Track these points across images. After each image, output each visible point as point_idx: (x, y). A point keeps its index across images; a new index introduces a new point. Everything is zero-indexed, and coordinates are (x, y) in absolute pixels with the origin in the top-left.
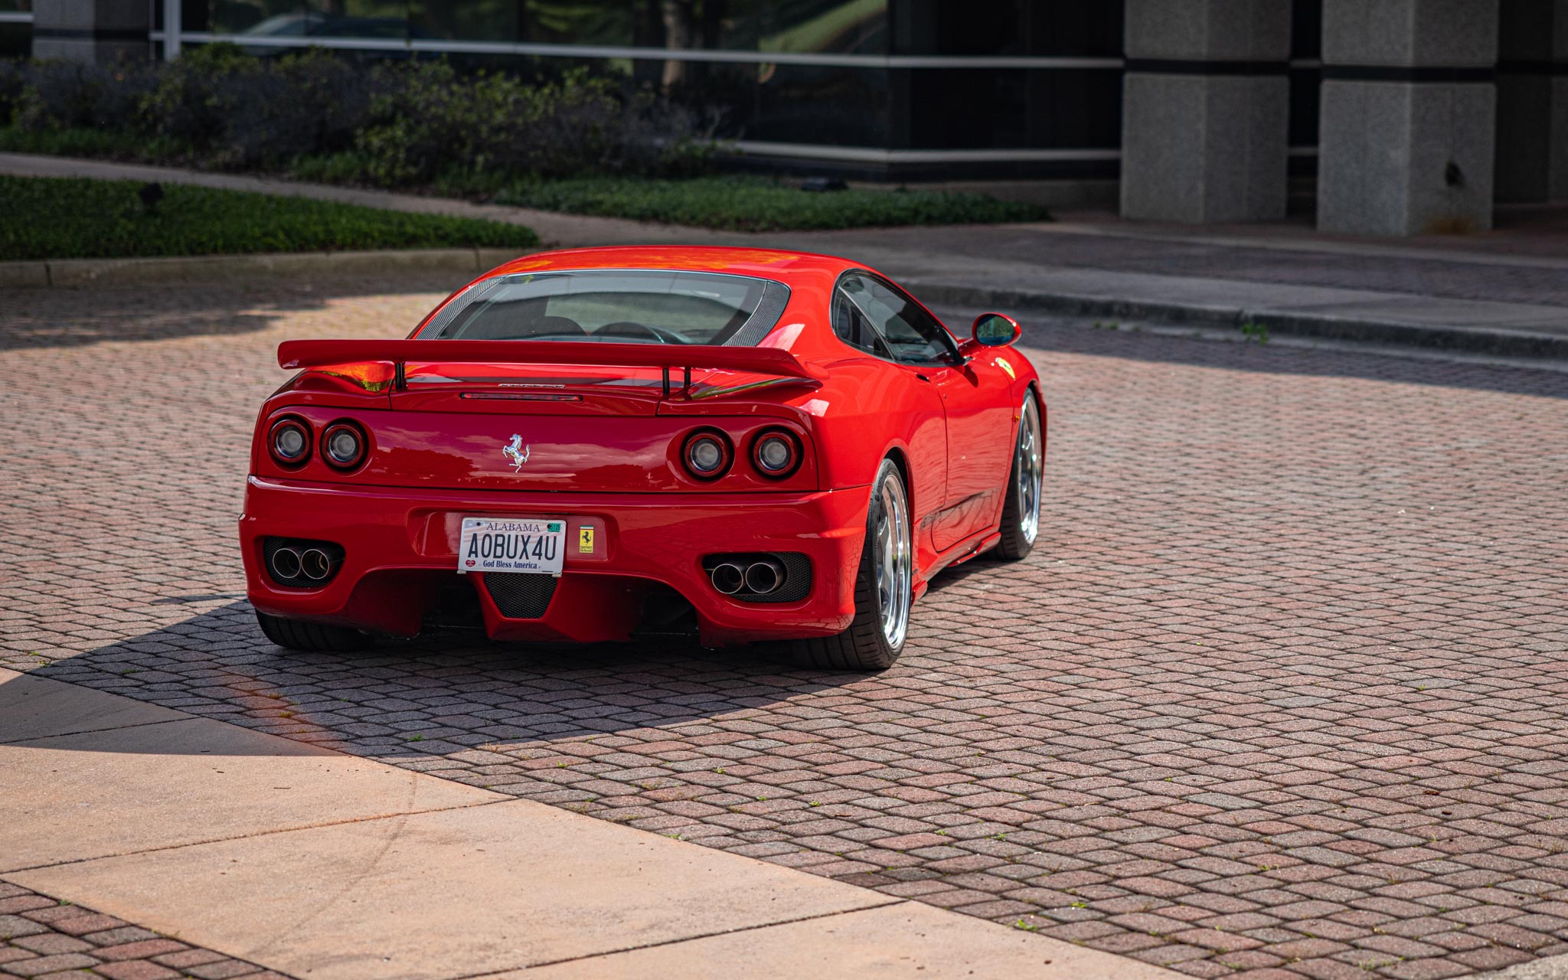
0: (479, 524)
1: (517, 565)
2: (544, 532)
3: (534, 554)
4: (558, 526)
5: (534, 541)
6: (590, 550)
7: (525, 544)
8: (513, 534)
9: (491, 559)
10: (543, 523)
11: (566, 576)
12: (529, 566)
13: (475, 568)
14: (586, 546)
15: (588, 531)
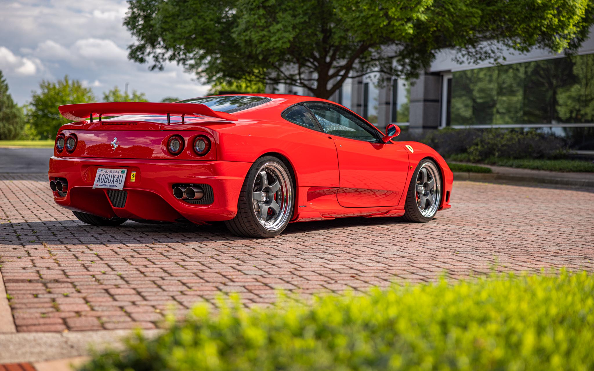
0: (102, 170)
1: (110, 186)
2: (120, 174)
3: (116, 181)
4: (124, 171)
5: (117, 176)
6: (134, 181)
7: (114, 178)
8: (111, 174)
9: (103, 183)
10: (120, 170)
11: (124, 190)
12: (114, 186)
13: (98, 187)
14: (133, 179)
15: (134, 174)
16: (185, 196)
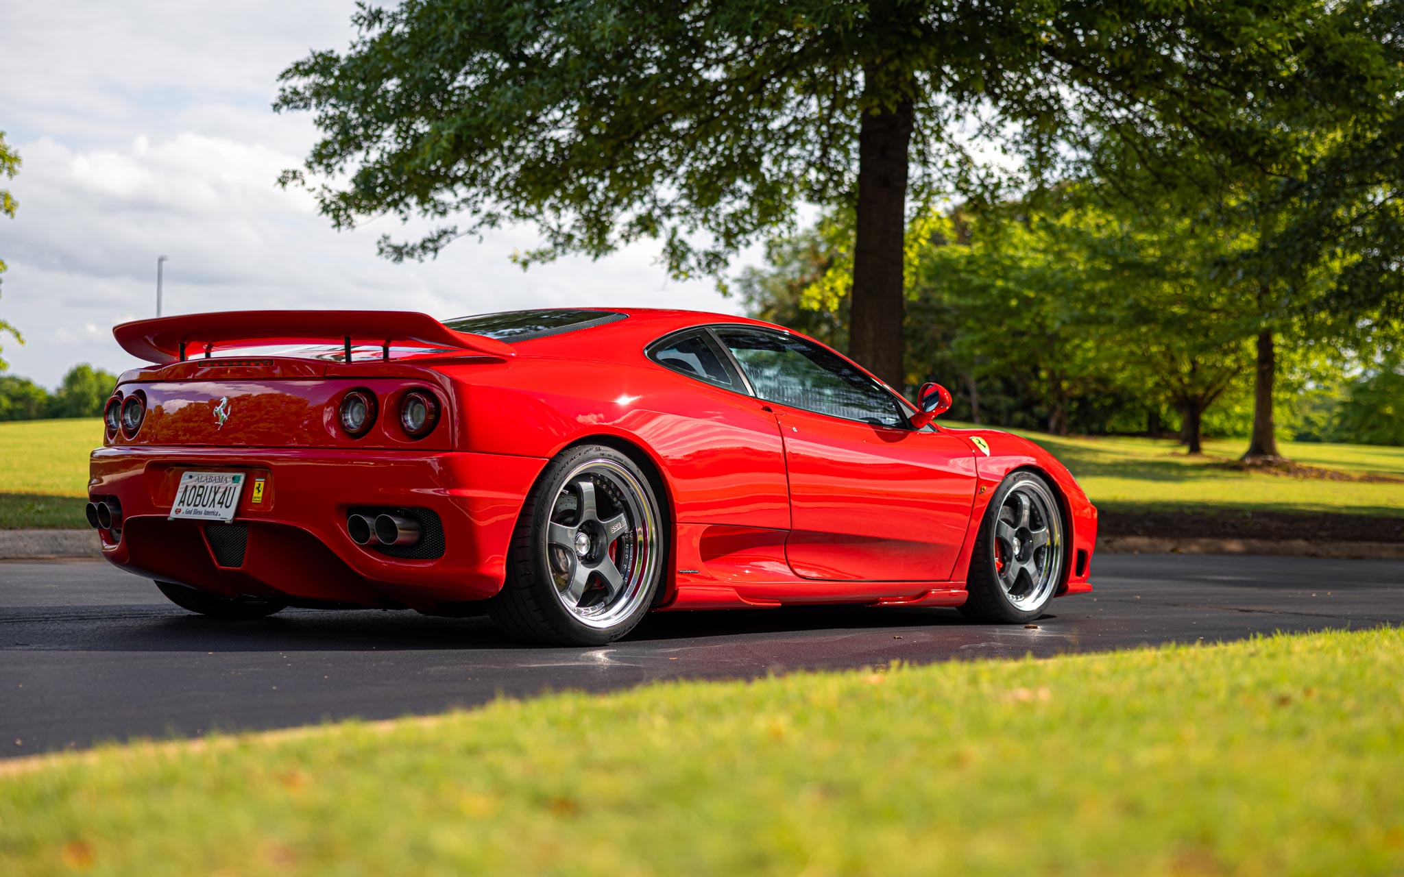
0: (191, 477)
1: (207, 513)
2: (230, 484)
3: (219, 503)
4: (239, 477)
5: (222, 490)
6: (260, 501)
7: (215, 494)
8: (210, 485)
9: (191, 507)
10: (229, 475)
11: (235, 522)
12: (213, 513)
13: (180, 516)
14: (257, 496)
15: (260, 483)
16: (374, 537)
